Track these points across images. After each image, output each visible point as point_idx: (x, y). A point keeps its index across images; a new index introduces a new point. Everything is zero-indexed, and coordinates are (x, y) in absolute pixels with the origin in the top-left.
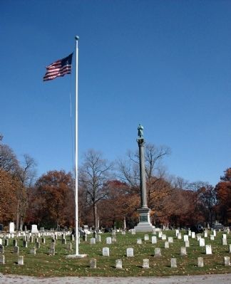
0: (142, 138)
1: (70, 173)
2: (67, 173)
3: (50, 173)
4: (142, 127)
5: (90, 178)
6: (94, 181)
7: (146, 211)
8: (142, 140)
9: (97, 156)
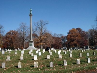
0: (31, 14)
1: (17, 31)
2: (16, 31)
3: (10, 31)
4: (32, 10)
5: (22, 32)
6: (24, 33)
7: (32, 42)
8: (31, 15)
9: (25, 25)
